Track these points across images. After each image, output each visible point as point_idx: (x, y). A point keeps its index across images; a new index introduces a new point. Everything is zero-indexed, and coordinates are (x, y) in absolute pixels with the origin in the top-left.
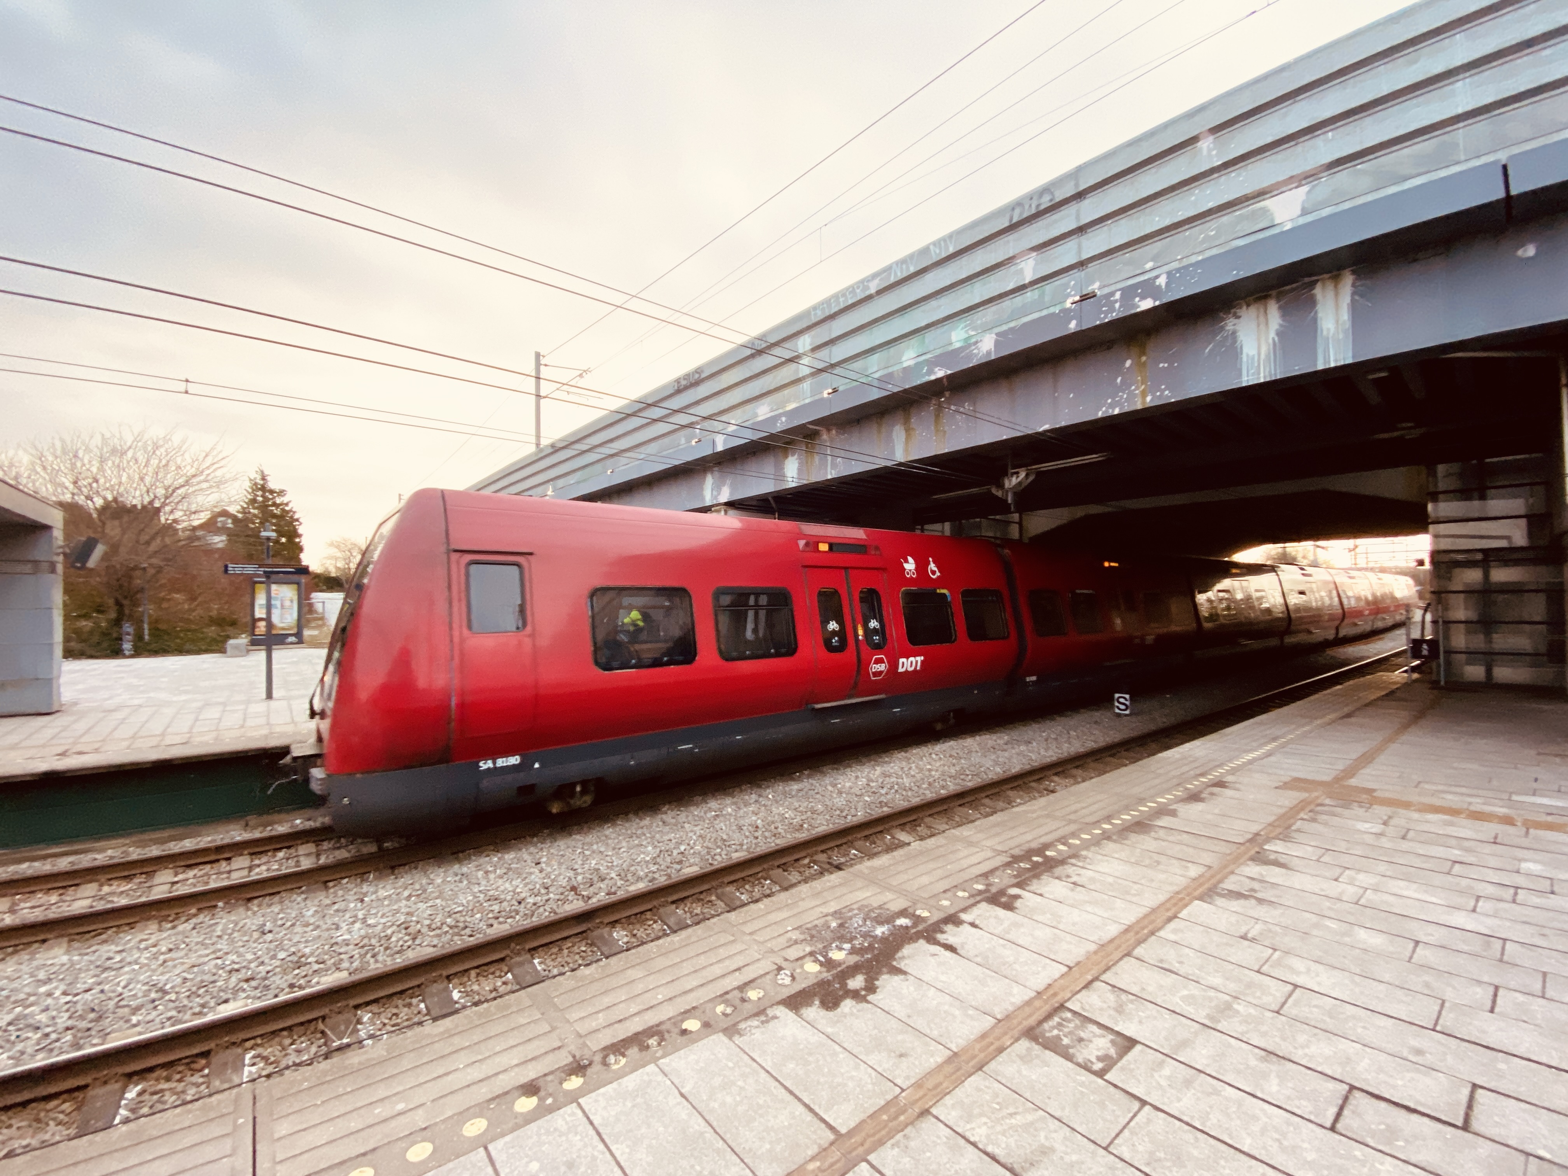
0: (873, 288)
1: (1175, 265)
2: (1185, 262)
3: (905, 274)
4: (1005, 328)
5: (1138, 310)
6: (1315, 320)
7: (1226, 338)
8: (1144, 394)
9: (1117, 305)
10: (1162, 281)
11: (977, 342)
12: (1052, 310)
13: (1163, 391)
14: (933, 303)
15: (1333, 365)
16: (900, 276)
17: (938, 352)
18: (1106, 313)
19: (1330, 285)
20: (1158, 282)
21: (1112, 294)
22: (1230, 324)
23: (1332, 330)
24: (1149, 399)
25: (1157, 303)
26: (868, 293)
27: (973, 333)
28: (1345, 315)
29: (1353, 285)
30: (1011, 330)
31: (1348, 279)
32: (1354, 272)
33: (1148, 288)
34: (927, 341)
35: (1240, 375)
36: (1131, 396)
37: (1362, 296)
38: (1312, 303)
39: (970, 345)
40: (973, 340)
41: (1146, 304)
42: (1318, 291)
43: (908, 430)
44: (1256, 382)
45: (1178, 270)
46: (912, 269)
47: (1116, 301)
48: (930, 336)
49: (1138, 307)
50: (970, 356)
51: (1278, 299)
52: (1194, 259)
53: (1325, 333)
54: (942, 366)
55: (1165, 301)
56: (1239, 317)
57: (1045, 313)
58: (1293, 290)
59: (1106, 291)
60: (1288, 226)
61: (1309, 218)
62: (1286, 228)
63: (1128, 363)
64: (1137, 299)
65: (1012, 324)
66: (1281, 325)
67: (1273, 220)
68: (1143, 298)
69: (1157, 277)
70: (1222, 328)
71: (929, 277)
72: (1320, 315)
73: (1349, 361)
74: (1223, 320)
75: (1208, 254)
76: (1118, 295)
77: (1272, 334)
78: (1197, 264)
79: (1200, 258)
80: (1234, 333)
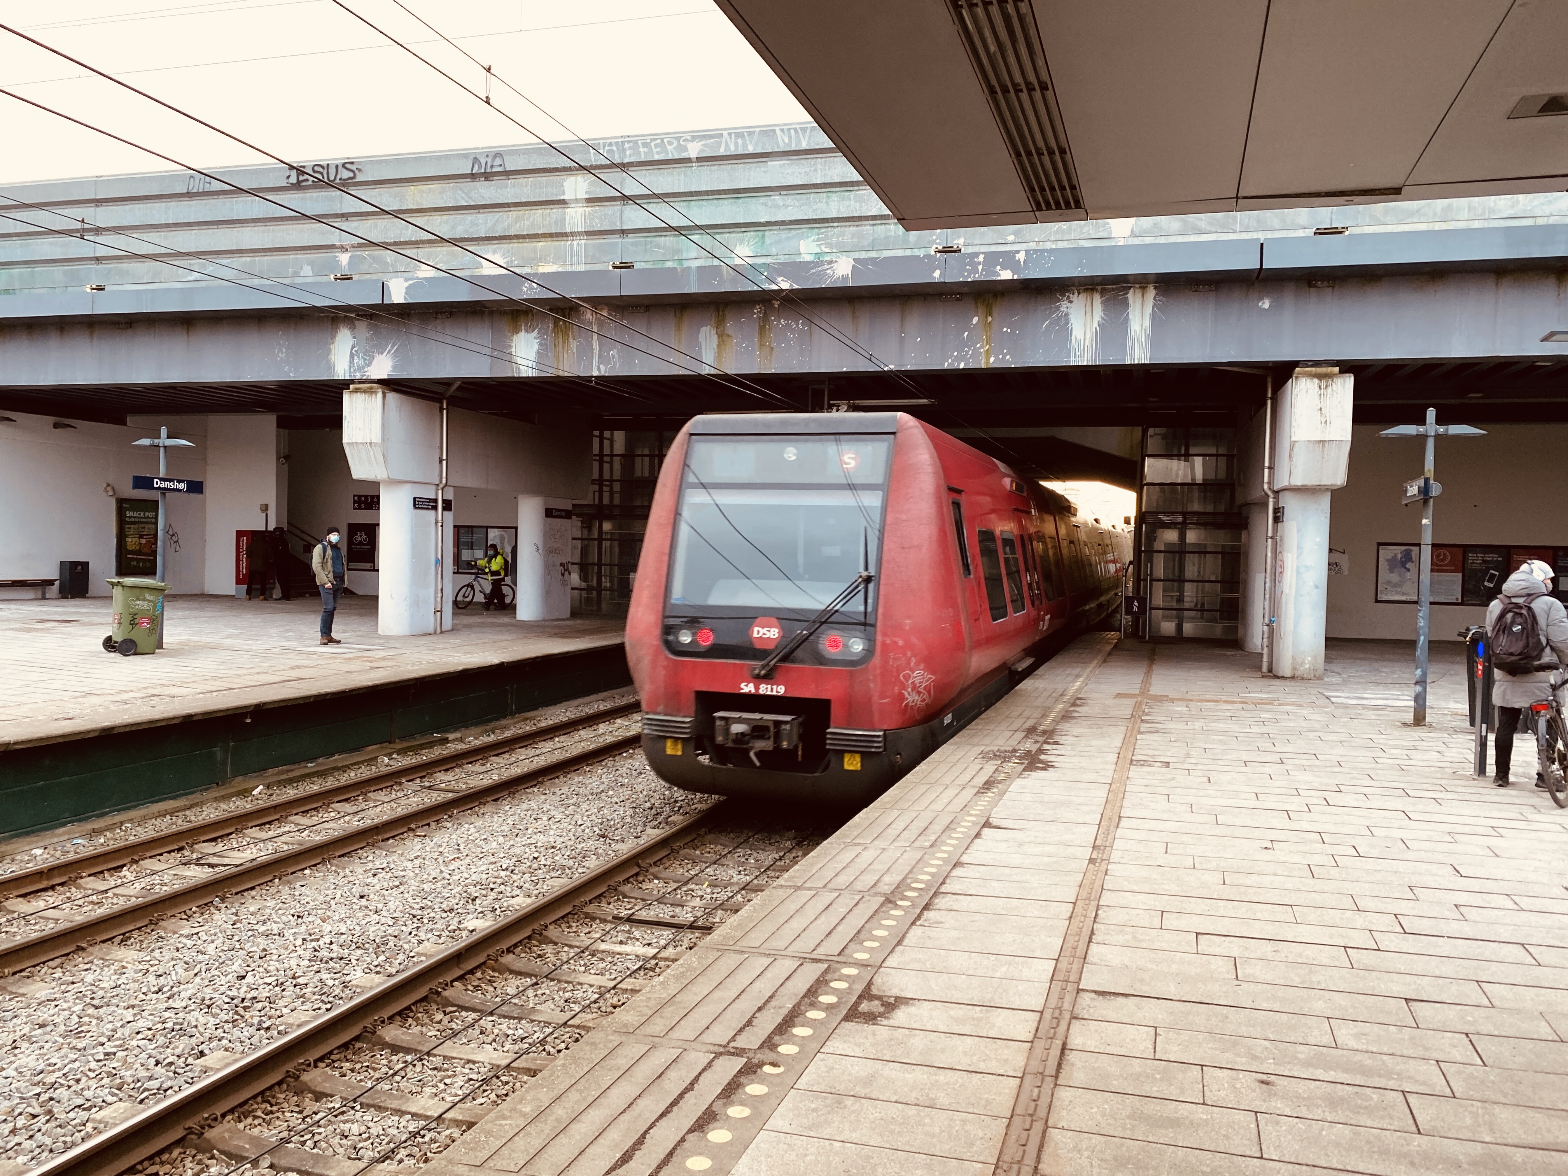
0: (694, 150)
1: (1032, 246)
2: (1041, 246)
3: (740, 151)
4: (863, 255)
5: (999, 278)
6: (1127, 320)
7: (1059, 318)
8: (988, 354)
9: (980, 267)
10: (1021, 256)
11: (831, 262)
12: (916, 252)
13: (1004, 355)
14: (777, 198)
15: (1136, 362)
16: (732, 151)
17: (782, 259)
18: (969, 271)
19: (1139, 293)
20: (1017, 256)
21: (977, 255)
22: (1064, 306)
23: (1138, 332)
24: (992, 360)
25: (1016, 277)
26: (684, 155)
27: (827, 250)
28: (1147, 323)
29: (1155, 298)
30: (872, 260)
31: (1151, 292)
32: (1155, 288)
33: (1008, 259)
34: (768, 241)
35: (1069, 356)
36: (976, 354)
37: (1159, 309)
38: (1125, 304)
39: (822, 263)
40: (827, 258)
41: (1006, 275)
42: (1130, 295)
43: (721, 336)
44: (1080, 364)
45: (1035, 251)
46: (751, 149)
47: (979, 263)
48: (771, 235)
49: (999, 275)
50: (822, 275)
51: (1103, 293)
52: (1049, 245)
53: (1133, 333)
54: (788, 277)
55: (1022, 277)
56: (1071, 302)
57: (908, 253)
58: (1113, 290)
59: (970, 250)
60: (1121, 243)
61: (1136, 241)
62: (1119, 244)
63: (975, 320)
64: (998, 267)
65: (873, 254)
66: (1102, 318)
67: (1110, 233)
68: (1004, 268)
69: (1018, 252)
70: (1058, 308)
71: (774, 164)
72: (1130, 317)
73: (1147, 362)
74: (1059, 300)
75: (1061, 245)
76: (981, 258)
77: (1095, 324)
78: (1051, 251)
79: (1054, 247)
80: (1067, 315)
